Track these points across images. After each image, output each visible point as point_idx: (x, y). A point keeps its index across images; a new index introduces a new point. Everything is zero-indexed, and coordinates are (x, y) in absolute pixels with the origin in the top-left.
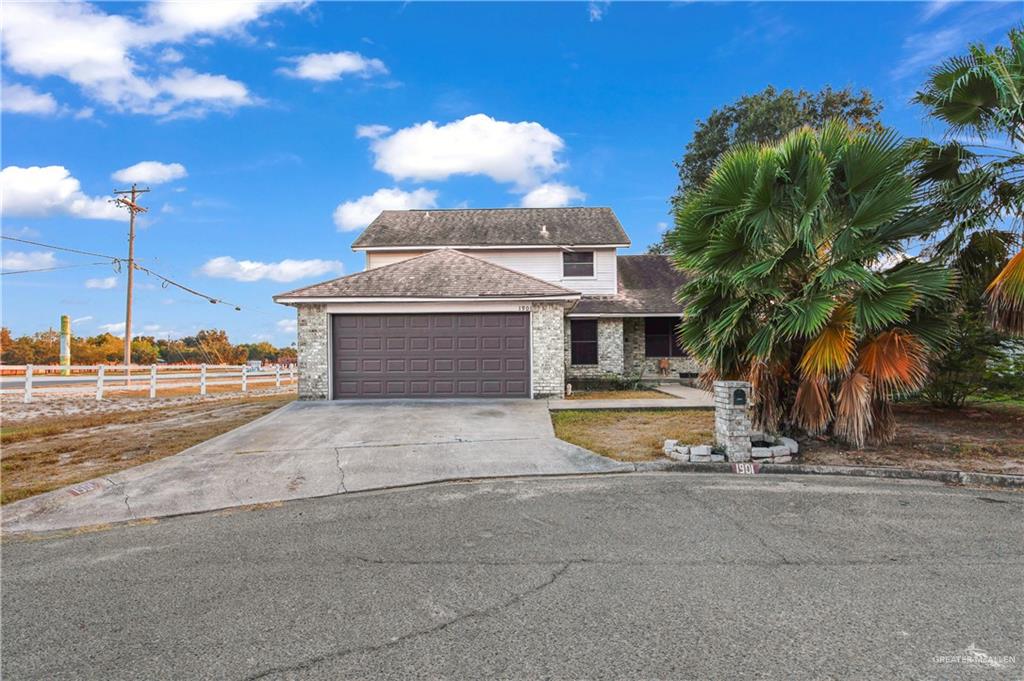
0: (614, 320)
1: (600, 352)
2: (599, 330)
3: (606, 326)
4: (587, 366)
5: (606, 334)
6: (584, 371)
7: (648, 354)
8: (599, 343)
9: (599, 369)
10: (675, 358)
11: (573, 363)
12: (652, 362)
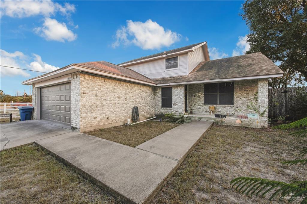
0: (180, 86)
1: (173, 102)
2: (173, 92)
3: (176, 89)
4: (167, 108)
5: (176, 93)
6: (166, 110)
7: (205, 103)
8: (173, 97)
9: (172, 110)
10: (220, 105)
11: (162, 107)
12: (207, 107)
